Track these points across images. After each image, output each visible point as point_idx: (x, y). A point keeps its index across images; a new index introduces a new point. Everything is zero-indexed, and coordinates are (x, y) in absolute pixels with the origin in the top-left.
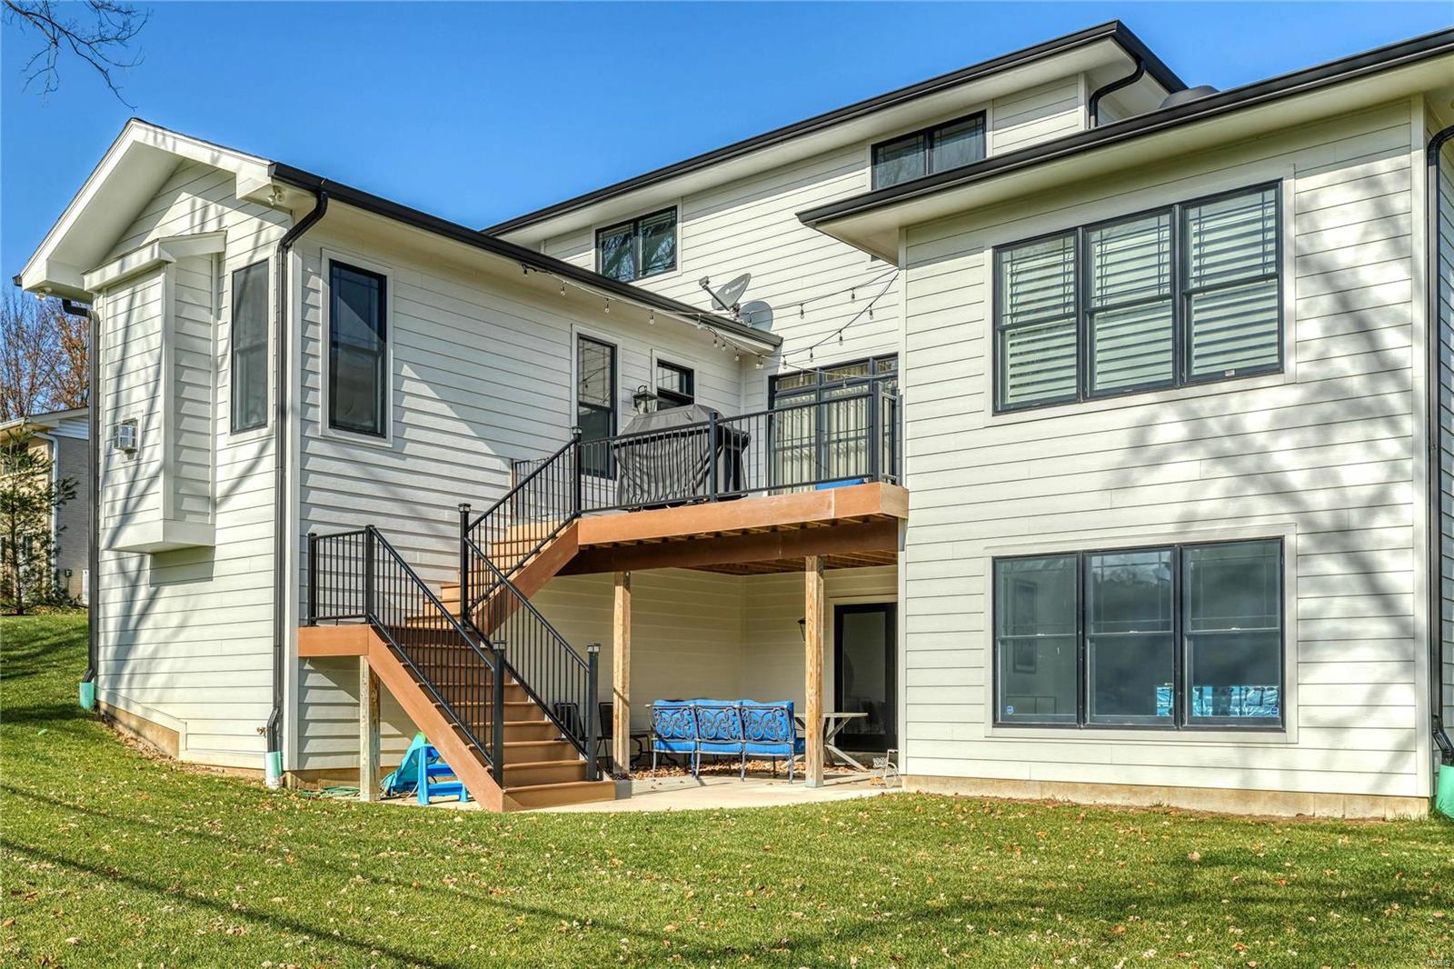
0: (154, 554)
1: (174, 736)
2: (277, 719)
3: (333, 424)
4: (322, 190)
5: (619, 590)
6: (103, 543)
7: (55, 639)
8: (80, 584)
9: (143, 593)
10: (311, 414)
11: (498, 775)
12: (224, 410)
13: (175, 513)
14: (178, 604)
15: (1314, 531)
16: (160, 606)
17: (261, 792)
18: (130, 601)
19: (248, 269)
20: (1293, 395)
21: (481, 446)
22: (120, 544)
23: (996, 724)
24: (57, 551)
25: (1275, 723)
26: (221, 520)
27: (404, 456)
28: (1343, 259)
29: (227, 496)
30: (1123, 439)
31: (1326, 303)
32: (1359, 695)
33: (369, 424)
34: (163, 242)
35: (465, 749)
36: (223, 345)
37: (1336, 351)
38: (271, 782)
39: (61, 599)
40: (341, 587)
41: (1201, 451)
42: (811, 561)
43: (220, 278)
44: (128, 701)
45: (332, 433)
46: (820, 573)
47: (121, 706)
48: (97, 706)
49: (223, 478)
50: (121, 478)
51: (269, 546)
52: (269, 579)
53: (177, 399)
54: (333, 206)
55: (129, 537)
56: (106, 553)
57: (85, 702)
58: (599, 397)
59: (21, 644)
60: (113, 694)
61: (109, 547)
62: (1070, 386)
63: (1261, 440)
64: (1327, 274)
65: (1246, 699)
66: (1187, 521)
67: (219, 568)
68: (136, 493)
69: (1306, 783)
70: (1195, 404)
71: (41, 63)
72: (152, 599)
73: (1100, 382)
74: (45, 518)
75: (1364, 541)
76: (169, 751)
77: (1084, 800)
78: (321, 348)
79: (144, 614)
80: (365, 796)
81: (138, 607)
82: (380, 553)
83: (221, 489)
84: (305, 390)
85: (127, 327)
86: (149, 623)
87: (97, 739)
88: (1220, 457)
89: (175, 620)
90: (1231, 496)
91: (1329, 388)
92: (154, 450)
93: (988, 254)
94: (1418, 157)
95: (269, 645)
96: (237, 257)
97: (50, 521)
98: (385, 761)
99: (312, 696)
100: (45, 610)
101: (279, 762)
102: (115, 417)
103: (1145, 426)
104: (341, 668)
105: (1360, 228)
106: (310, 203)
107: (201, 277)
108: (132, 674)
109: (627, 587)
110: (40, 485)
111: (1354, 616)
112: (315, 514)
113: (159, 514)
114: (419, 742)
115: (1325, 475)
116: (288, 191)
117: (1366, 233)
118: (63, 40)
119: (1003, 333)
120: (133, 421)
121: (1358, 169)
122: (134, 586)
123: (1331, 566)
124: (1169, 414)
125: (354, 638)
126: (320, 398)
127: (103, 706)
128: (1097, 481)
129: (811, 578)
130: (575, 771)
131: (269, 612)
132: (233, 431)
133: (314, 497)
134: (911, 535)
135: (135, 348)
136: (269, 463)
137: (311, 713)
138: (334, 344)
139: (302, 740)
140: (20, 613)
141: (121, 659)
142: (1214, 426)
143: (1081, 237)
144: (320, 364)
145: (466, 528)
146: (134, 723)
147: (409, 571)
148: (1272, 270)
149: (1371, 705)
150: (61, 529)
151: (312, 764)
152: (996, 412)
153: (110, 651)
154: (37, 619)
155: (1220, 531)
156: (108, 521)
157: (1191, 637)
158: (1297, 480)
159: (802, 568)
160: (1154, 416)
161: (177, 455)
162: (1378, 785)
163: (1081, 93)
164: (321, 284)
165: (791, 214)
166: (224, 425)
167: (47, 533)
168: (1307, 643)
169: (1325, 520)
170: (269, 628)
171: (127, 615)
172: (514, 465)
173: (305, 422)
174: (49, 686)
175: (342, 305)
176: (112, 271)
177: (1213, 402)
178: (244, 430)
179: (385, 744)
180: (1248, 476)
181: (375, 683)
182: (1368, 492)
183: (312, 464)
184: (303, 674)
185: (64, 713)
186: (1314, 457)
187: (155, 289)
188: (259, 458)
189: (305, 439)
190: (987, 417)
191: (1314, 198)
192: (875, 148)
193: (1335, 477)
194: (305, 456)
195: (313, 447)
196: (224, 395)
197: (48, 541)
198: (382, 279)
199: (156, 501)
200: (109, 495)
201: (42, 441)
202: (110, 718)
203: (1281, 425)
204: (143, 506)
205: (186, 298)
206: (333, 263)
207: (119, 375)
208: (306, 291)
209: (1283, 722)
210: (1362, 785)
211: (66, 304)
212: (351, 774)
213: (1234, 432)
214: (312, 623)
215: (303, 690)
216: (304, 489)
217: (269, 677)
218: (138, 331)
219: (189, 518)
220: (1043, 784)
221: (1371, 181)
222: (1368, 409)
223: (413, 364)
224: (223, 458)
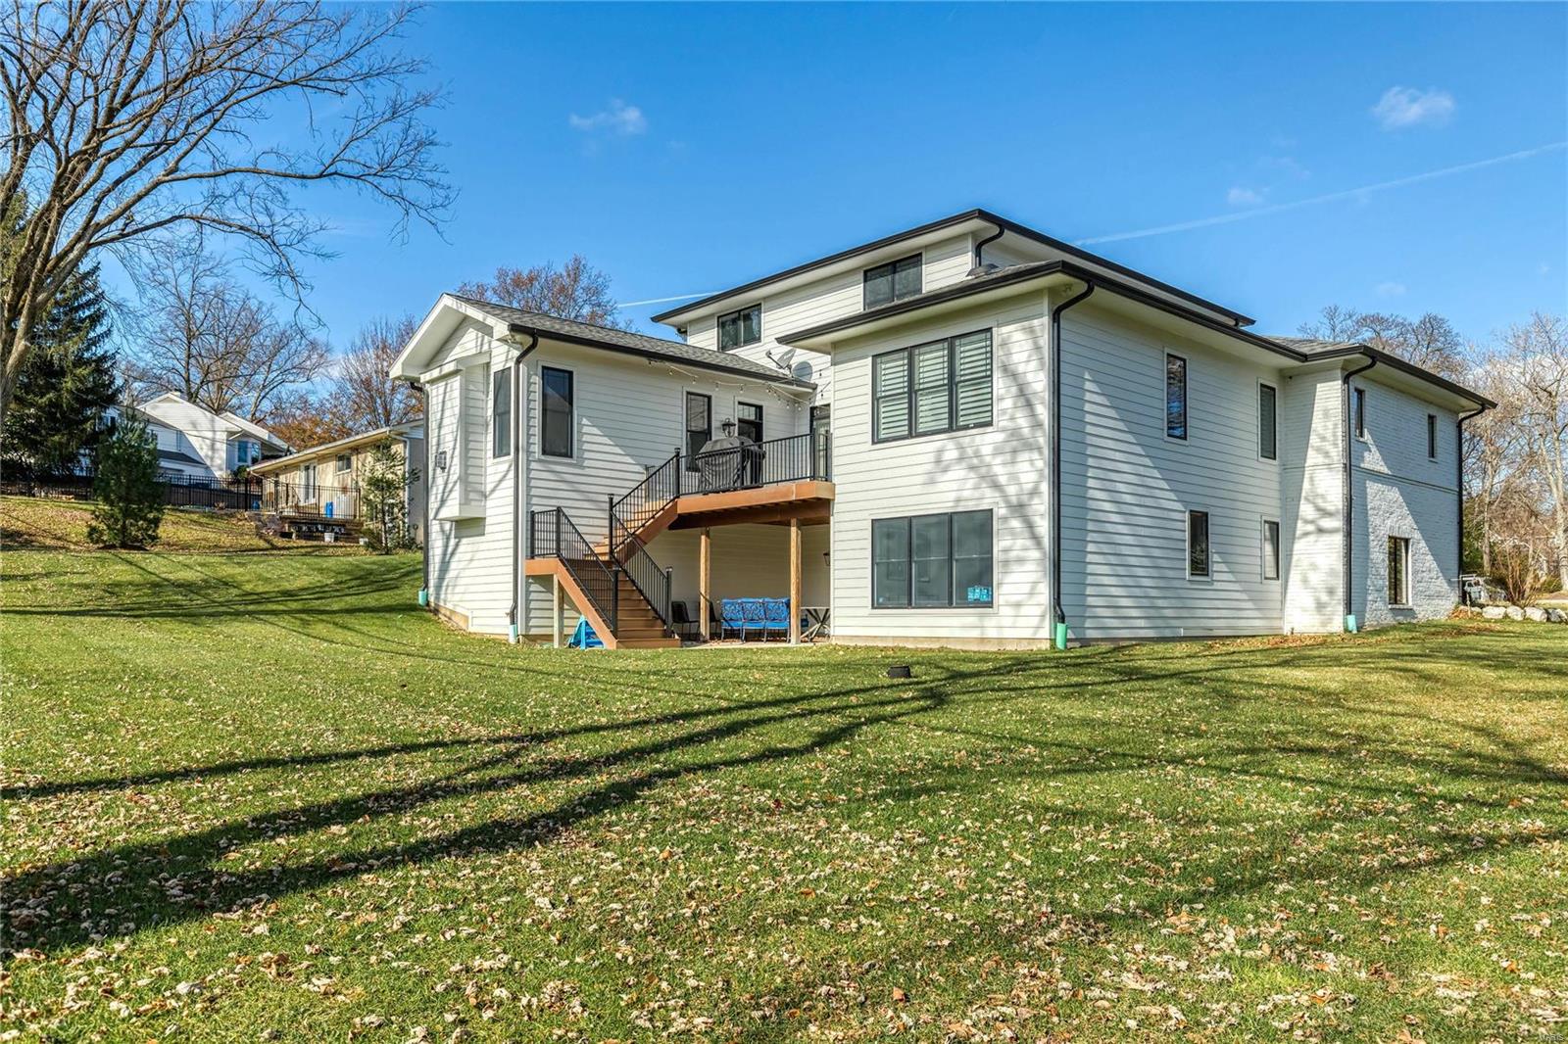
0: (456, 521)
1: (466, 618)
2: (515, 607)
3: (544, 452)
4: (535, 334)
5: (703, 537)
6: (431, 515)
7: (408, 569)
8: (420, 537)
9: (453, 542)
10: (532, 449)
11: (615, 634)
12: (490, 445)
13: (465, 501)
14: (470, 548)
15: (1010, 506)
16: (461, 549)
17: (506, 644)
18: (446, 546)
19: (503, 371)
20: (1000, 437)
21: (629, 460)
22: (440, 516)
23: (873, 607)
24: (409, 513)
25: (989, 604)
26: (489, 503)
27: (583, 467)
28: (1021, 368)
29: (493, 491)
30: (931, 457)
31: (1014, 390)
32: (1026, 588)
33: (563, 451)
34: (458, 361)
35: (600, 620)
36: (490, 412)
37: (1018, 415)
38: (512, 640)
39: (409, 545)
40: (546, 539)
41: (964, 465)
42: (793, 521)
43: (488, 375)
44: (445, 601)
45: (543, 457)
46: (799, 528)
47: (442, 604)
48: (428, 604)
49: (490, 481)
50: (440, 481)
51: (511, 518)
52: (511, 535)
53: (466, 441)
54: (541, 340)
55: (444, 513)
56: (434, 522)
57: (421, 601)
58: (701, 425)
59: (389, 571)
60: (437, 598)
61: (435, 519)
62: (905, 431)
63: (988, 459)
64: (1014, 376)
65: (975, 594)
66: (958, 500)
67: (488, 529)
68: (448, 490)
69: (1007, 633)
70: (961, 440)
71: (399, 228)
72: (457, 545)
73: (922, 428)
74: (401, 494)
75: (1030, 511)
76: (464, 627)
77: (910, 646)
78: (537, 413)
79: (453, 554)
80: (556, 646)
81: (450, 550)
82: (563, 520)
83: (489, 487)
84: (529, 436)
85: (444, 402)
86: (456, 558)
87: (429, 620)
88: (972, 468)
89: (468, 556)
90: (976, 488)
91: (1015, 433)
92: (456, 470)
93: (870, 359)
94: (1046, 320)
95: (511, 569)
96: (496, 366)
97: (404, 495)
98: (566, 631)
99: (533, 596)
100: (402, 551)
101: (515, 630)
102: (437, 449)
103: (940, 451)
104: (545, 580)
105: (1026, 354)
106: (529, 340)
107: (479, 375)
108: (447, 586)
109: (708, 536)
110: (399, 473)
111: (1026, 549)
112: (535, 500)
113: (457, 502)
114: (583, 619)
115: (1014, 477)
116: (518, 337)
117: (1030, 356)
118: (412, 210)
119: (878, 400)
120: (445, 453)
121: (1026, 324)
122: (448, 538)
123: (1016, 523)
124: (950, 445)
125: (549, 565)
126: (537, 440)
127: (433, 605)
128: (921, 479)
129: (794, 530)
130: (659, 633)
131: (511, 552)
132: (495, 456)
133: (534, 492)
134: (837, 508)
135: (447, 413)
136: (512, 474)
137: (533, 605)
138: (544, 410)
139: (528, 619)
140: (387, 554)
141: (441, 578)
142: (970, 452)
143: (911, 352)
144: (537, 422)
145: (612, 507)
146: (448, 613)
147: (574, 527)
148: (989, 373)
149: (1031, 594)
150: (411, 500)
151: (533, 631)
152: (874, 443)
153: (436, 574)
154: (397, 557)
155: (971, 506)
156: (433, 505)
157: (957, 560)
158: (1003, 480)
159: (789, 524)
160: (945, 446)
161: (466, 471)
162: (1035, 633)
163: (970, 244)
164: (537, 379)
165: (773, 338)
166: (490, 453)
167: (402, 503)
168: (1006, 563)
169: (1014, 500)
170: (511, 561)
171: (444, 554)
172: (647, 469)
173: (529, 453)
174: (404, 594)
175: (550, 391)
176: (435, 373)
177: (967, 439)
178: (499, 456)
179: (566, 622)
180: (983, 477)
181: (561, 589)
182: (1030, 486)
183: (533, 474)
184: (528, 585)
185: (410, 608)
186: (1009, 469)
187: (456, 383)
188: (508, 471)
189: (529, 462)
190: (869, 446)
191: (1009, 337)
192: (866, 272)
193: (1018, 479)
194: (529, 470)
195: (534, 465)
196: (490, 437)
197: (403, 508)
198: (571, 373)
199: (456, 496)
200: (434, 491)
201: (399, 442)
202: (436, 611)
203: (998, 452)
204: (451, 497)
205: (471, 387)
206: (544, 368)
207: (440, 427)
208: (529, 384)
209: (992, 602)
210: (1028, 633)
211: (412, 384)
212: (549, 638)
213: (977, 455)
214: (533, 558)
215: (528, 593)
216: (529, 487)
217: (511, 586)
218: (448, 404)
219: (473, 503)
220: (894, 638)
221: (1031, 330)
222: (1031, 445)
223: (589, 418)
224: (490, 470)
